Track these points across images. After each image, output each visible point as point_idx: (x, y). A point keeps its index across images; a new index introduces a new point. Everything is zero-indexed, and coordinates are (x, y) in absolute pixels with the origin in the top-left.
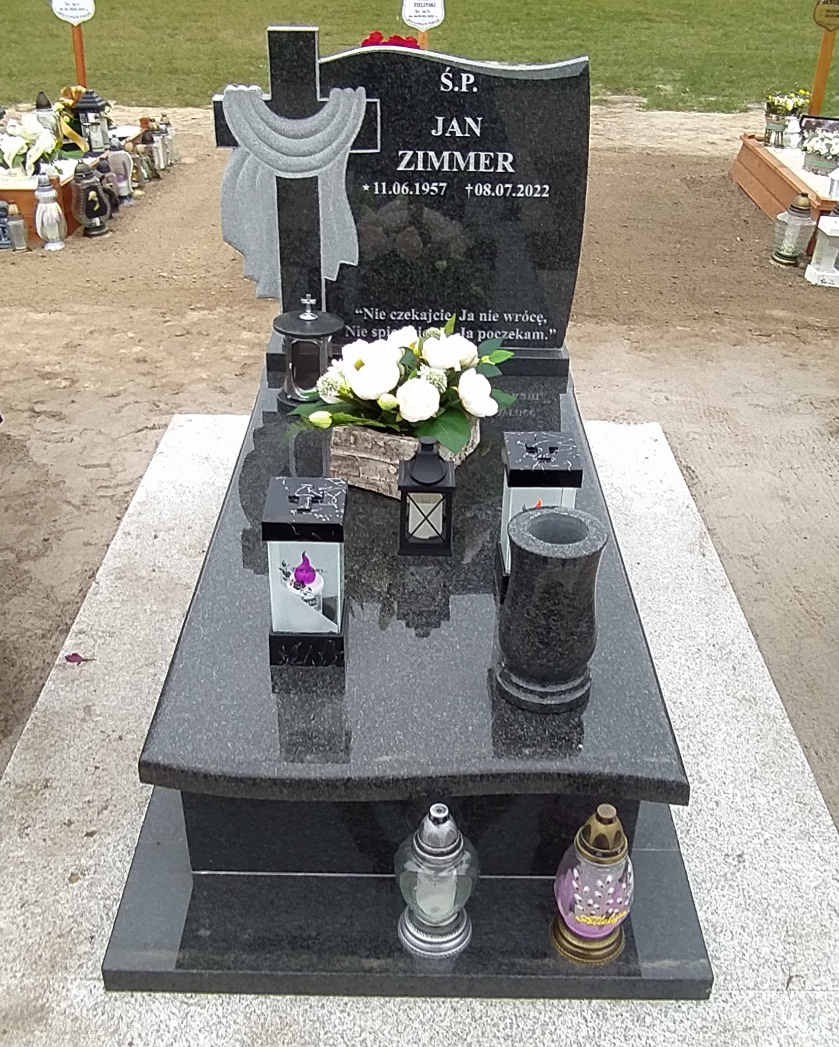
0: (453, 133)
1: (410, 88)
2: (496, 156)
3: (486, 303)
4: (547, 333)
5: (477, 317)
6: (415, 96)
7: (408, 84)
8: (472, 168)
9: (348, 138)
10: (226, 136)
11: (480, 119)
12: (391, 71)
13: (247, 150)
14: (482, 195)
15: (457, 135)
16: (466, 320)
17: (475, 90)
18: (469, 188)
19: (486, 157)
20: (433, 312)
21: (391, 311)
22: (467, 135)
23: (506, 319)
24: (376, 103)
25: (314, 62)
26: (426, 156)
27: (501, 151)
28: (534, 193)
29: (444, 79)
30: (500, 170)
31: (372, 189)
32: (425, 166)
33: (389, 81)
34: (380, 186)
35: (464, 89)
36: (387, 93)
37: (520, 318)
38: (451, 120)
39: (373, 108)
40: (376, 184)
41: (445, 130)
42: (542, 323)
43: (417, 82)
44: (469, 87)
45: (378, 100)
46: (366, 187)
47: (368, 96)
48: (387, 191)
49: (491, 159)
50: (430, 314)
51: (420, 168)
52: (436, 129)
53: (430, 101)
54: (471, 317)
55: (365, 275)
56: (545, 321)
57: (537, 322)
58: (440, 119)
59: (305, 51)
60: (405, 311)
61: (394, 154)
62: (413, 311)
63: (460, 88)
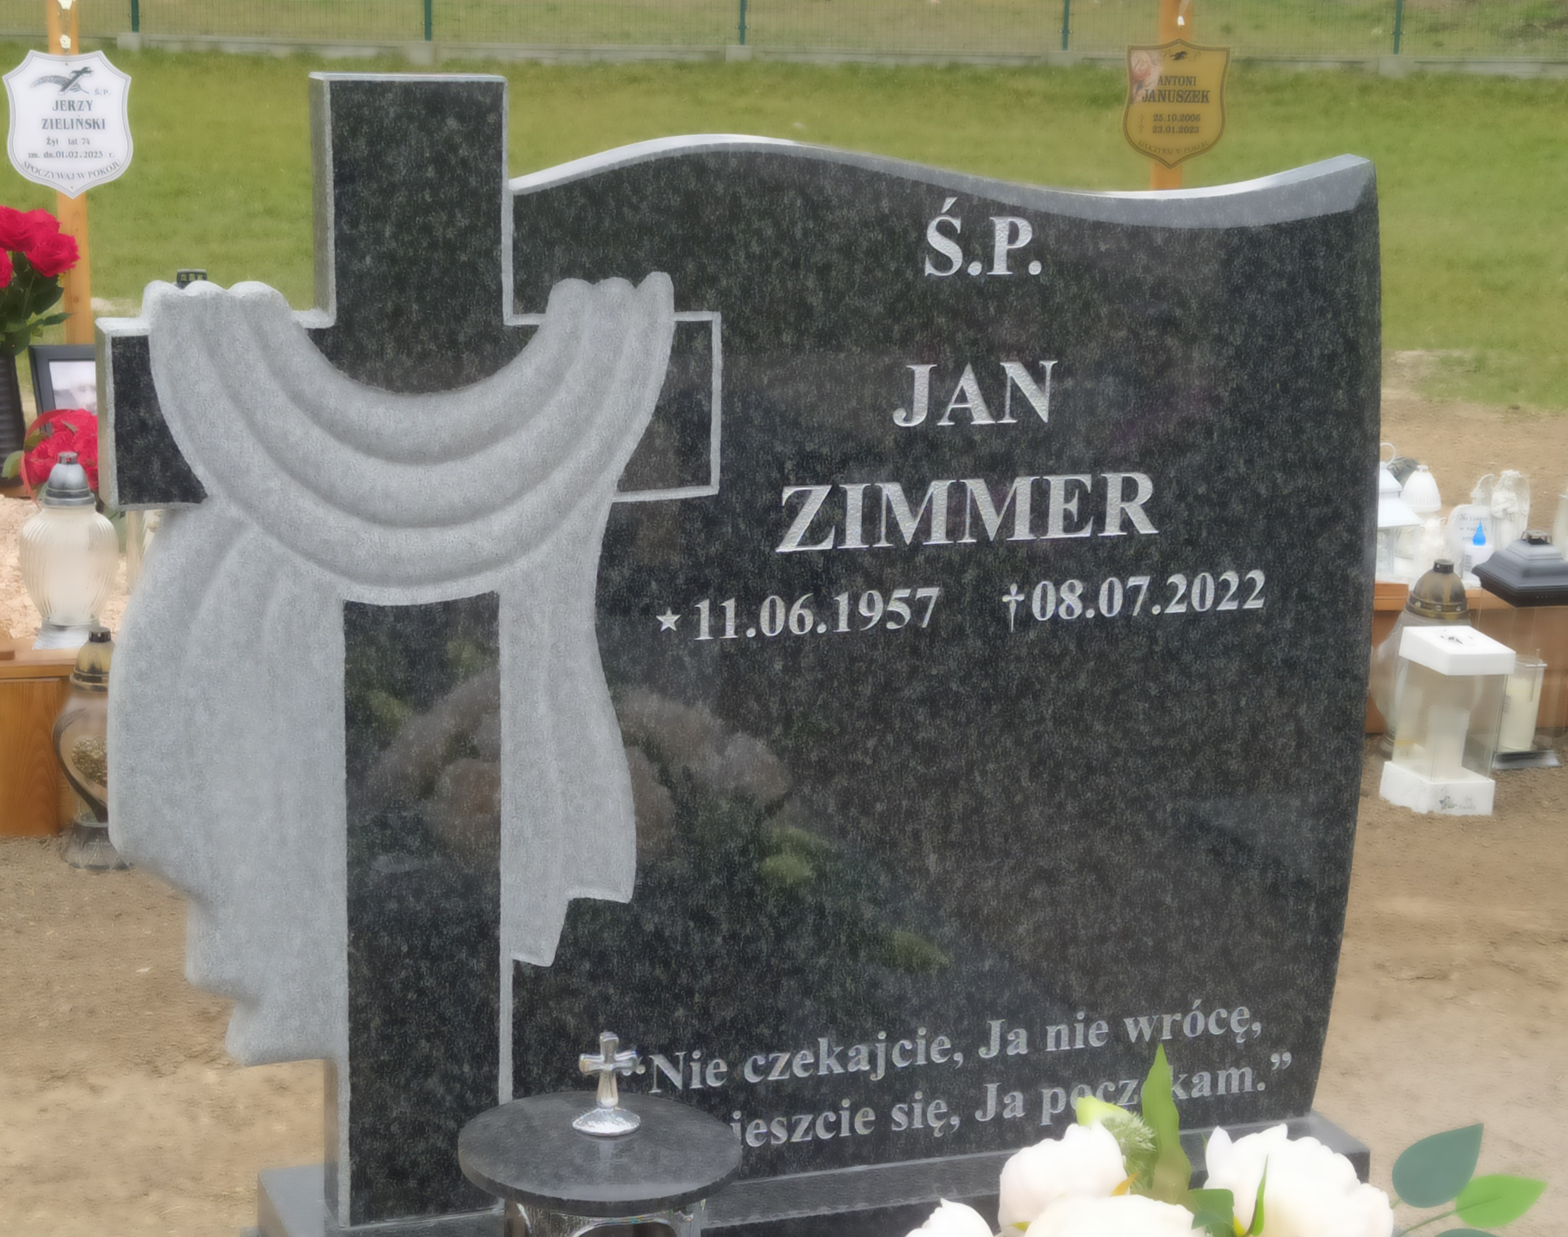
0: (962, 417)
1: (824, 271)
2: (1100, 487)
3: (1066, 987)
4: (1262, 1071)
5: (1036, 1041)
6: (841, 296)
7: (817, 258)
8: (1022, 532)
9: (609, 448)
10: (156, 465)
11: (1049, 365)
12: (764, 214)
13: (234, 511)
14: (1056, 616)
15: (977, 421)
16: (1003, 1055)
17: (1035, 268)
18: (1013, 598)
19: (1070, 491)
20: (892, 1039)
21: (746, 1051)
22: (1008, 420)
23: (1133, 1036)
24: (705, 326)
25: (496, 193)
26: (872, 500)
27: (1116, 469)
28: (1217, 601)
29: (936, 240)
30: (1112, 530)
31: (689, 624)
32: (869, 534)
33: (756, 248)
34: (718, 612)
35: (1000, 268)
36: (746, 292)
37: (1177, 1028)
38: (958, 372)
39: (698, 344)
40: (704, 606)
41: (936, 407)
42: (1248, 1033)
43: (847, 250)
44: (1018, 259)
45: (714, 318)
46: (669, 621)
47: (682, 302)
48: (740, 629)
49: (1084, 498)
50: (881, 1049)
51: (854, 540)
52: (908, 404)
53: (891, 311)
54: (1019, 1045)
55: (658, 934)
56: (1257, 1027)
57: (1230, 1033)
58: (922, 373)
59: (463, 152)
60: (796, 1048)
61: (767, 497)
62: (823, 1043)
63: (988, 262)
